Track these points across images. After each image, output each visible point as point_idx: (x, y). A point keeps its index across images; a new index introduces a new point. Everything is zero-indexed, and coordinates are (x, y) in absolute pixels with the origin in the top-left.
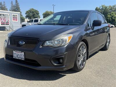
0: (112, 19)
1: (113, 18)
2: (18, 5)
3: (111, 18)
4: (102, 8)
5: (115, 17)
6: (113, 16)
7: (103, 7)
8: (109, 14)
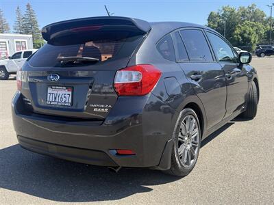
0: (243, 37)
1: (246, 35)
2: (33, 16)
3: (241, 35)
4: (223, 13)
5: (249, 34)
6: (245, 32)
7: (225, 12)
8: (239, 27)
